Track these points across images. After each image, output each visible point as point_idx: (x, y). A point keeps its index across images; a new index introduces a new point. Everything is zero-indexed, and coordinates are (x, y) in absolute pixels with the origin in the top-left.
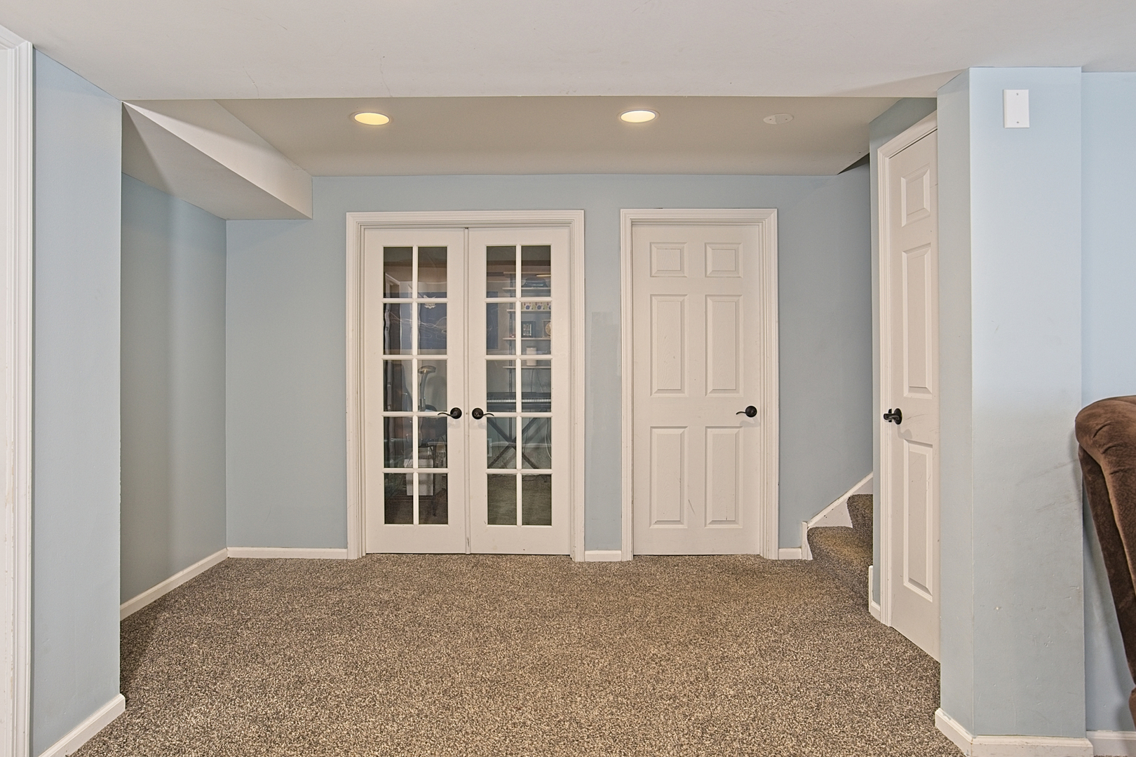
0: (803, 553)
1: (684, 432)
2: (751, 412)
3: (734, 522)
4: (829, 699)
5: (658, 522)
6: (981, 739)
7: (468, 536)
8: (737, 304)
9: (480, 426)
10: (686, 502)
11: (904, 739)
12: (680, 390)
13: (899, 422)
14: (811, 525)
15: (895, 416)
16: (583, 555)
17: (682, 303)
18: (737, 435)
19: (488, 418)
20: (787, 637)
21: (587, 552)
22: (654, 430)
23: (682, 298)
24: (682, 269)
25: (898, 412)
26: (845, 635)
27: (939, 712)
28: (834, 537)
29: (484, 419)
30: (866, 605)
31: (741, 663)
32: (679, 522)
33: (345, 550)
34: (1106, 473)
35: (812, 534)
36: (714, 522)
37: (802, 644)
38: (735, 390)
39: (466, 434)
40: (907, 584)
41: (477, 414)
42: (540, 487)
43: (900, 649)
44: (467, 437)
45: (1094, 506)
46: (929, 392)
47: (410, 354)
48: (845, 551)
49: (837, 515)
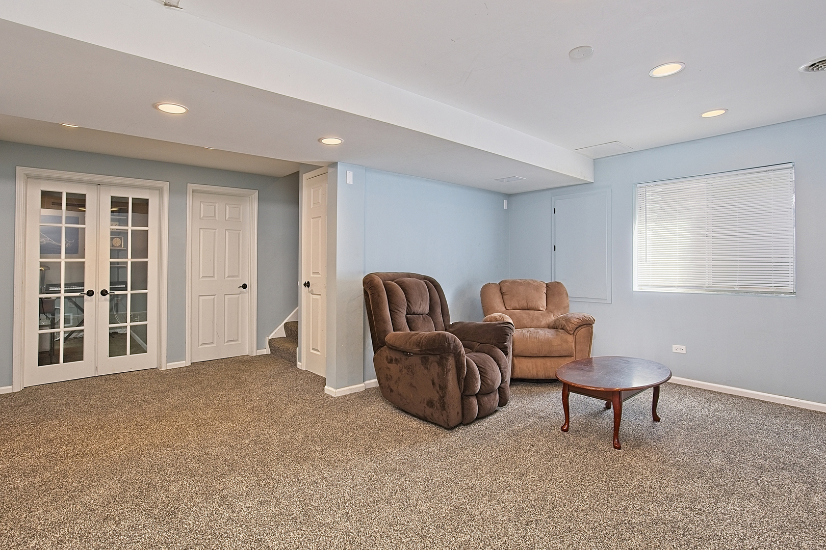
0: (267, 351)
1: (214, 298)
2: (245, 286)
3: (237, 340)
4: (291, 393)
5: (202, 344)
6: (338, 390)
7: (97, 365)
8: (239, 234)
9: (106, 300)
10: (215, 333)
11: (316, 397)
12: (213, 277)
13: (308, 286)
14: (270, 338)
15: (307, 285)
16: (166, 366)
17: (214, 233)
18: (238, 298)
19: (110, 295)
20: (271, 379)
21: (168, 364)
22: (200, 297)
23: (214, 230)
24: (215, 216)
25: (308, 282)
26: (291, 375)
27: (326, 387)
28: (280, 341)
29: (108, 296)
30: (296, 365)
31: (257, 390)
32: (212, 343)
33: (11, 387)
34: (369, 295)
35: (270, 341)
36: (228, 341)
37: (277, 380)
38: (238, 276)
39: (97, 305)
40: (312, 351)
41: (104, 293)
42: (141, 332)
43: (310, 375)
44: (97, 307)
45: (366, 306)
46: (319, 274)
47: (60, 258)
48: (286, 345)
49: (279, 332)
